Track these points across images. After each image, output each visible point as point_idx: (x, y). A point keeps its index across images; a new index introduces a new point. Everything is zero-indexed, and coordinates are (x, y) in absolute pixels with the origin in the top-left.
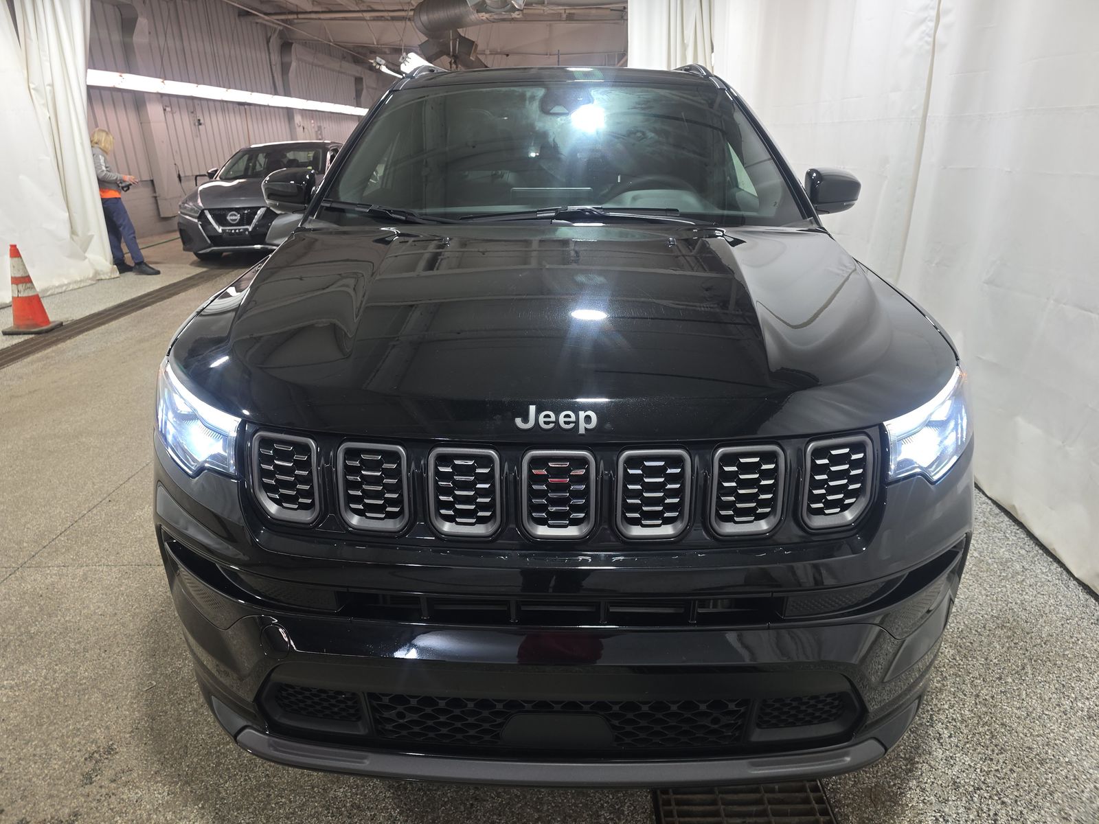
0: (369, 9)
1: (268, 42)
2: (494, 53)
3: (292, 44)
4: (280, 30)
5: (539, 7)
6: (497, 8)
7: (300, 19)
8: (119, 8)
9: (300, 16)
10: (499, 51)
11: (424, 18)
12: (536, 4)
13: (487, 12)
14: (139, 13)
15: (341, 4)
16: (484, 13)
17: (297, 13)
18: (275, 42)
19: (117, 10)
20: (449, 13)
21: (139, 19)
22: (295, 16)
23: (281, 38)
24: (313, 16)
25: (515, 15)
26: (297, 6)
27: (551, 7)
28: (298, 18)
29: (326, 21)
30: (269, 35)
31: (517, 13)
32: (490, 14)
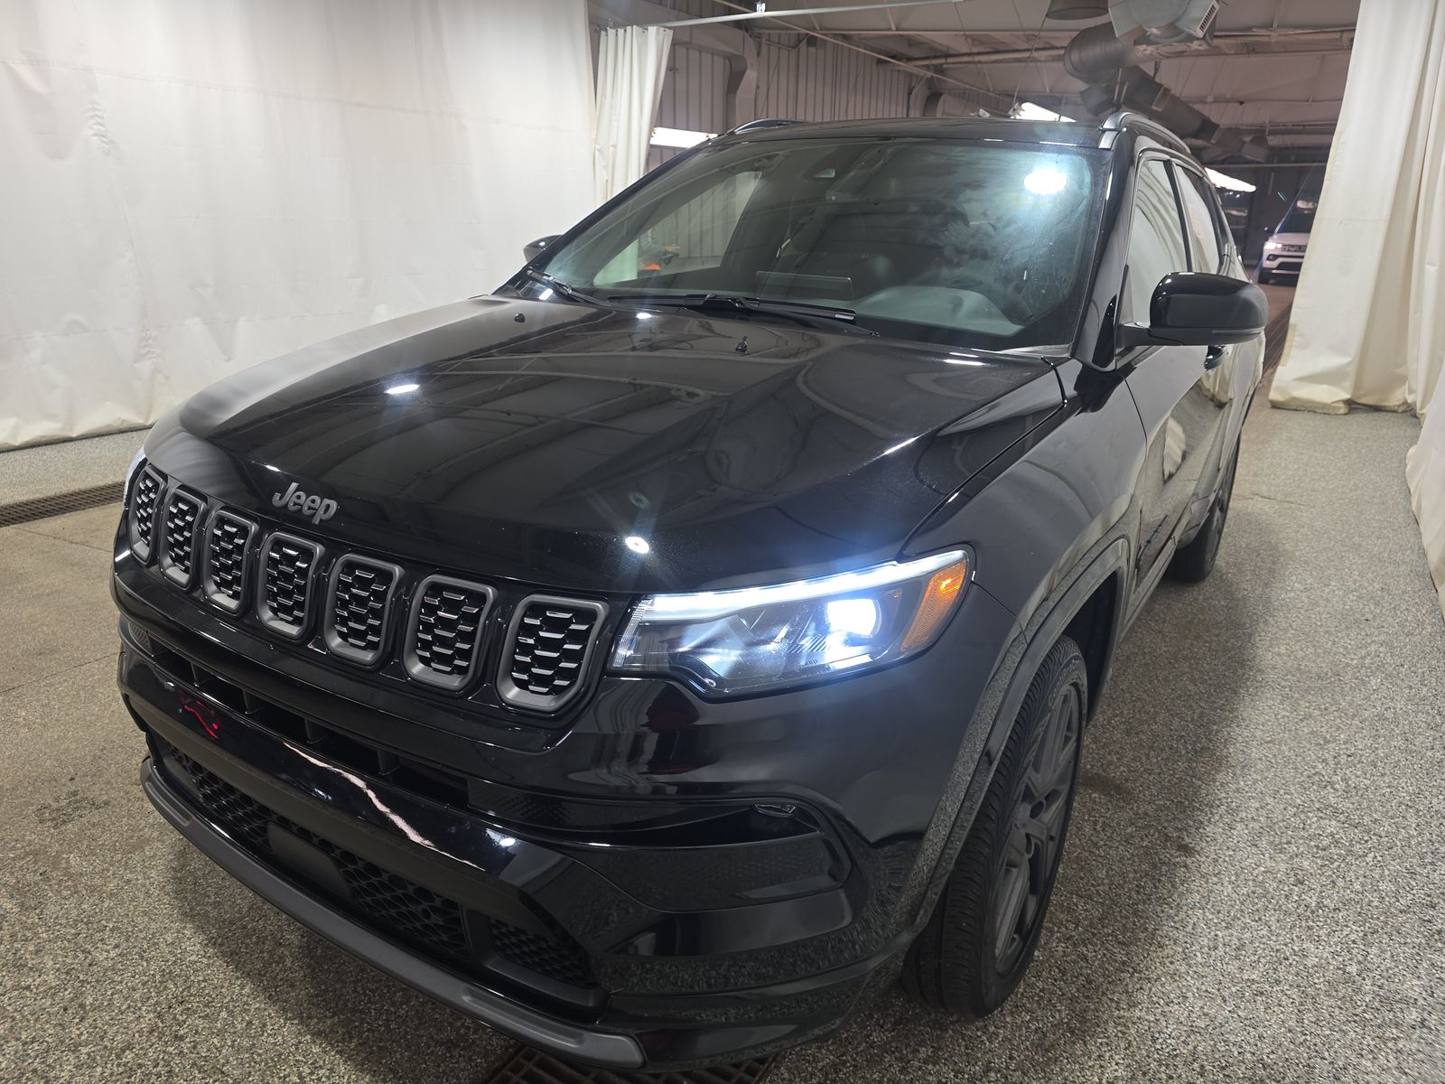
0: (1048, 46)
1: (910, 93)
2: (1218, 100)
3: (941, 94)
4: (927, 79)
5: (1263, 32)
6: (1166, 38)
7: (950, 63)
8: (730, 61)
9: (949, 60)
10: (1228, 97)
11: (1075, 56)
12: (1258, 27)
13: (1149, 43)
14: (749, 65)
15: (1004, 43)
16: (1145, 46)
17: (947, 56)
18: (920, 93)
19: (727, 62)
20: (1107, 48)
21: (748, 72)
22: (943, 61)
23: (929, 89)
24: (966, 59)
25: (1195, 45)
26: (948, 47)
27: (1285, 31)
28: (946, 63)
29: (989, 65)
30: (913, 84)
31: (1196, 42)
32: (1155, 46)
